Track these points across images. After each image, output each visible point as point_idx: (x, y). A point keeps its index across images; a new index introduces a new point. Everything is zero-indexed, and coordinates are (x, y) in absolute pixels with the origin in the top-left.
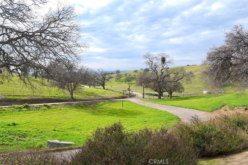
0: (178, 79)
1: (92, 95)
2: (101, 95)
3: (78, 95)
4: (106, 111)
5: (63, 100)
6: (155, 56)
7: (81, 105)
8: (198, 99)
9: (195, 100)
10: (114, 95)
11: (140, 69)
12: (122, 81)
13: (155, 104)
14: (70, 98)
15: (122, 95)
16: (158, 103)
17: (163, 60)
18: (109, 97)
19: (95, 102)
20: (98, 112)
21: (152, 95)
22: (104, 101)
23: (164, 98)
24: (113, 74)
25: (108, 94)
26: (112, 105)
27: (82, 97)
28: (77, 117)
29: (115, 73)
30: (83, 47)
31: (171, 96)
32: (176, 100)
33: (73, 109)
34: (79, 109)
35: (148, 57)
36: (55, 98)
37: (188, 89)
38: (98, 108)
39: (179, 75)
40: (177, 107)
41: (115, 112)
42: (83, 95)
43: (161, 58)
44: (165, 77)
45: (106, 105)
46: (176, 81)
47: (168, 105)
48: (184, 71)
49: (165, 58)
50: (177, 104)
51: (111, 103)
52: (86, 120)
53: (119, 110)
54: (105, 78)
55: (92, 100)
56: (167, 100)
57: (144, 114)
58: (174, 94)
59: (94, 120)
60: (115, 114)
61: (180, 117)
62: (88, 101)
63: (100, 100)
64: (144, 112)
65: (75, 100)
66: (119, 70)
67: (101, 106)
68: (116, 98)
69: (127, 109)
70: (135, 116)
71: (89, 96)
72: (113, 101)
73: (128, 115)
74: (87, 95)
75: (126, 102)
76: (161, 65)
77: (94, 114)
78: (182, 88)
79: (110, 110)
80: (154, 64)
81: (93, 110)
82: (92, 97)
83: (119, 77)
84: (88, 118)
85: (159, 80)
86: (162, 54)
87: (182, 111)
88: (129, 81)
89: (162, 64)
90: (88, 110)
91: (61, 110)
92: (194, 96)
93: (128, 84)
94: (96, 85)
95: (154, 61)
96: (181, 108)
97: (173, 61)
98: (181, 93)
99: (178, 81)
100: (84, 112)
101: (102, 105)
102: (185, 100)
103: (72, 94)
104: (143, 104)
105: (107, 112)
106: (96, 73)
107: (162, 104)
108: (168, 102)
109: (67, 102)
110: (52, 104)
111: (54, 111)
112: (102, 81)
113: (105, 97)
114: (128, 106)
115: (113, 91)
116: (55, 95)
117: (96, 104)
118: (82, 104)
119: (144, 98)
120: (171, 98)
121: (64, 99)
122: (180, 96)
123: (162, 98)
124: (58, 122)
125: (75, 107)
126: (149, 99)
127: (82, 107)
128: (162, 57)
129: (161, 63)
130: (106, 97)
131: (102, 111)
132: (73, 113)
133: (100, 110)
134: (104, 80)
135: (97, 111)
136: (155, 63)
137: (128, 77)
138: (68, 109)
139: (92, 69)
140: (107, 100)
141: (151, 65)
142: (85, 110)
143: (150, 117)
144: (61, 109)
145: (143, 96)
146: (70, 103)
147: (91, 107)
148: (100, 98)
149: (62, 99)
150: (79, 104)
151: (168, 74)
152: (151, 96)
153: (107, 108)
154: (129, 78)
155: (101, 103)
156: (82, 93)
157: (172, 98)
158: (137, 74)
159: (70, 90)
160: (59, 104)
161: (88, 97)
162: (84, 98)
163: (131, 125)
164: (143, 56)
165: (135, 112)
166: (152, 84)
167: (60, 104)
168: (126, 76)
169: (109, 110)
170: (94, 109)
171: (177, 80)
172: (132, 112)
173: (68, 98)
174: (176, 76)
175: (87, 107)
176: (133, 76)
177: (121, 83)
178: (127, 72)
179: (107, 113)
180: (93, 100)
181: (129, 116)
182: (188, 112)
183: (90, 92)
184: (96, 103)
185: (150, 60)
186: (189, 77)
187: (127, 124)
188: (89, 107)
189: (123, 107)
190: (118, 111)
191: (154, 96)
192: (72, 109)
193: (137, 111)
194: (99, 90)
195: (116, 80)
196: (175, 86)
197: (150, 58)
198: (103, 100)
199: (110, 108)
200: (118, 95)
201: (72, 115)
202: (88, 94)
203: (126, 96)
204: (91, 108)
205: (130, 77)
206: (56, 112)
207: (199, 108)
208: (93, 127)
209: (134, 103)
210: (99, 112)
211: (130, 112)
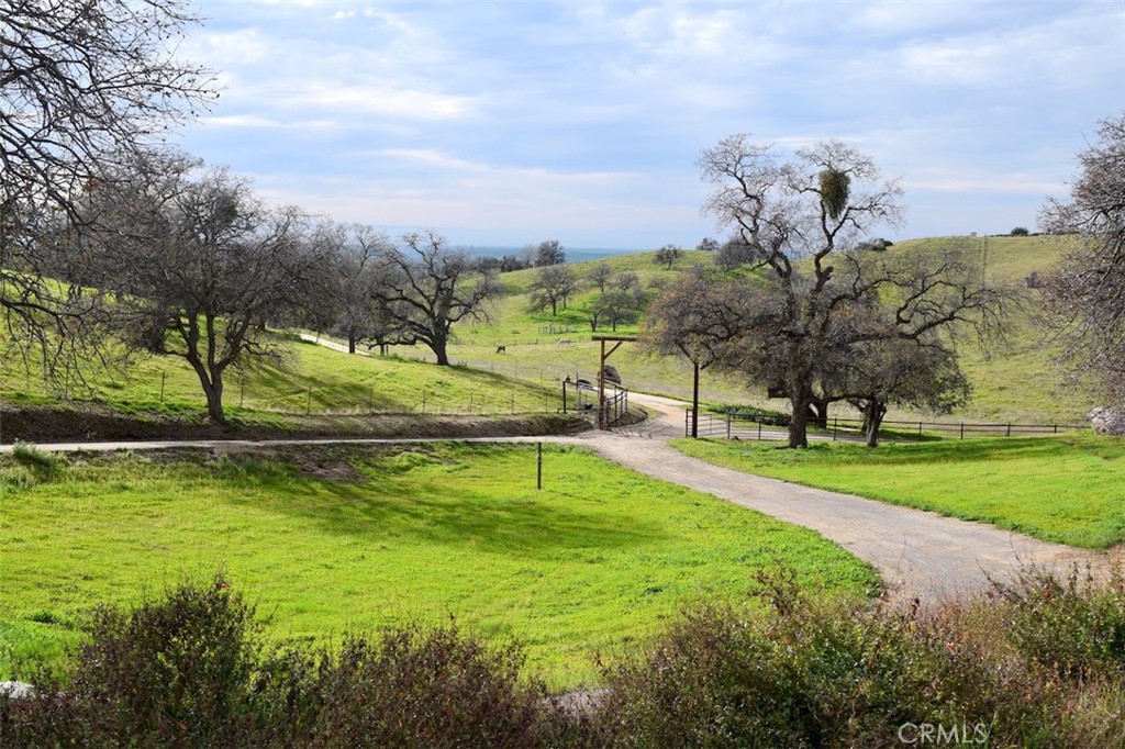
0: (929, 319)
1: (349, 398)
2: (412, 404)
3: (257, 395)
4: (421, 509)
5: (150, 425)
6: (779, 164)
7: (265, 464)
8: (1040, 461)
9: (1027, 465)
10: (500, 405)
11: (699, 242)
12: (574, 320)
13: (755, 482)
14: (203, 416)
15: (552, 409)
16: (778, 473)
17: (835, 191)
18: (464, 421)
19: (359, 445)
20: (366, 512)
21: (752, 418)
22: (422, 444)
23: (829, 440)
24: (519, 267)
25: (459, 401)
26: (471, 471)
27: (284, 411)
28: (222, 540)
29: (528, 266)
30: (181, 92)
31: (877, 434)
32: (903, 457)
33: (207, 491)
34: (247, 490)
35: (731, 169)
36: (98, 411)
37: (1001, 389)
38: (374, 489)
39: (938, 293)
40: (896, 508)
41: (482, 516)
42: (292, 401)
43: (823, 176)
44: (839, 304)
45: (435, 472)
46: (913, 337)
47: (836, 491)
48: (965, 273)
49: (847, 180)
50: (901, 484)
51: (468, 461)
52: (271, 559)
53: (509, 509)
54: (450, 291)
55: (346, 434)
56: (845, 457)
57: (665, 538)
58: (897, 416)
59: (328, 562)
60: (475, 533)
61: (888, 575)
62: (316, 442)
63: (399, 434)
64: (670, 530)
65: (232, 429)
66: (555, 245)
67: (399, 479)
68: (511, 428)
69: (560, 503)
70: (594, 553)
71: (330, 406)
72: (483, 444)
73: (560, 542)
74: (319, 398)
75: (572, 454)
76: (820, 220)
77: (337, 523)
78: (958, 382)
79: (451, 507)
80: (767, 215)
81: (336, 500)
82: (352, 415)
83: (554, 292)
84: (293, 549)
85: (800, 325)
86: (827, 147)
87: (916, 535)
88: (616, 319)
89: (824, 219)
90: (302, 500)
91: (125, 488)
92: (1028, 436)
93: (595, 339)
94: (395, 336)
95: (774, 195)
96: (919, 516)
97: (898, 201)
98: (950, 412)
99: (927, 333)
100: (278, 509)
101: (407, 468)
102: (960, 465)
103: (213, 390)
104: (679, 478)
105: (422, 519)
106: (393, 257)
107: (801, 483)
108: (845, 470)
109: (178, 439)
110: (74, 447)
111: (76, 495)
112: (430, 314)
113: (439, 419)
114: (571, 487)
115: (498, 379)
116: (103, 389)
117: (369, 464)
118: (269, 459)
119: (694, 434)
120: (873, 444)
121: (158, 419)
122: (938, 434)
123: (812, 439)
124: (82, 567)
125: (223, 478)
126: (730, 444)
127: (270, 480)
128: (825, 168)
129: (819, 213)
130: (446, 420)
131: (396, 509)
132: (197, 515)
133: (382, 504)
134: (446, 305)
135: (366, 506)
136: (774, 209)
137: (618, 290)
138: (173, 486)
139: (370, 228)
140: (446, 440)
141: (748, 221)
142: (287, 495)
143: (696, 564)
144: (128, 484)
145: (690, 419)
146: (194, 449)
147: (332, 480)
148: (401, 421)
149: (147, 417)
150: (252, 455)
151: (858, 285)
152: (750, 428)
153: (431, 490)
154: (622, 300)
155: (398, 457)
156: (290, 383)
157: (882, 444)
158: (672, 275)
159: (204, 360)
160: (119, 450)
161: (321, 415)
162: (294, 420)
163: (557, 610)
164: (702, 155)
165: (608, 526)
166: (751, 343)
167: (126, 450)
168: (601, 283)
169: (441, 505)
170: (345, 494)
171: (921, 330)
172: (593, 526)
173: (189, 413)
174: (911, 306)
175: (305, 480)
176: (645, 290)
177: (564, 327)
178: (612, 263)
179: (421, 524)
180: (355, 436)
181: (557, 550)
182: (950, 544)
183: (345, 379)
184: (370, 455)
185: (745, 190)
186: (997, 312)
187: (529, 598)
188: (319, 478)
189: (539, 487)
190: (502, 513)
191: (769, 423)
192: (202, 485)
193: (628, 519)
194: (403, 368)
195: (535, 309)
196: (903, 368)
197: (748, 171)
198: (423, 436)
199: (454, 494)
200: (529, 407)
201: (190, 525)
202: (331, 392)
203: (578, 420)
204: (330, 486)
205: (630, 292)
206: (90, 500)
207: (1034, 522)
208: (301, 611)
209: (619, 464)
210: (371, 515)
211: (576, 524)
